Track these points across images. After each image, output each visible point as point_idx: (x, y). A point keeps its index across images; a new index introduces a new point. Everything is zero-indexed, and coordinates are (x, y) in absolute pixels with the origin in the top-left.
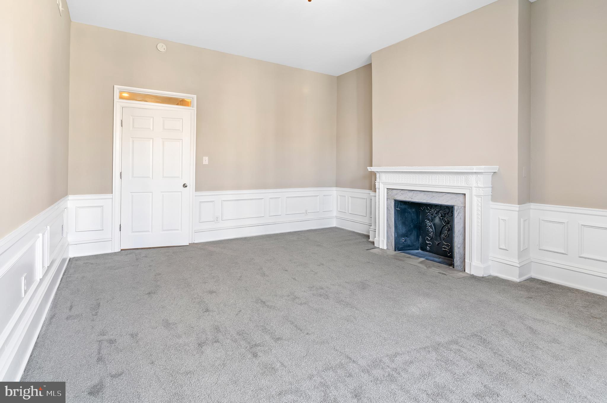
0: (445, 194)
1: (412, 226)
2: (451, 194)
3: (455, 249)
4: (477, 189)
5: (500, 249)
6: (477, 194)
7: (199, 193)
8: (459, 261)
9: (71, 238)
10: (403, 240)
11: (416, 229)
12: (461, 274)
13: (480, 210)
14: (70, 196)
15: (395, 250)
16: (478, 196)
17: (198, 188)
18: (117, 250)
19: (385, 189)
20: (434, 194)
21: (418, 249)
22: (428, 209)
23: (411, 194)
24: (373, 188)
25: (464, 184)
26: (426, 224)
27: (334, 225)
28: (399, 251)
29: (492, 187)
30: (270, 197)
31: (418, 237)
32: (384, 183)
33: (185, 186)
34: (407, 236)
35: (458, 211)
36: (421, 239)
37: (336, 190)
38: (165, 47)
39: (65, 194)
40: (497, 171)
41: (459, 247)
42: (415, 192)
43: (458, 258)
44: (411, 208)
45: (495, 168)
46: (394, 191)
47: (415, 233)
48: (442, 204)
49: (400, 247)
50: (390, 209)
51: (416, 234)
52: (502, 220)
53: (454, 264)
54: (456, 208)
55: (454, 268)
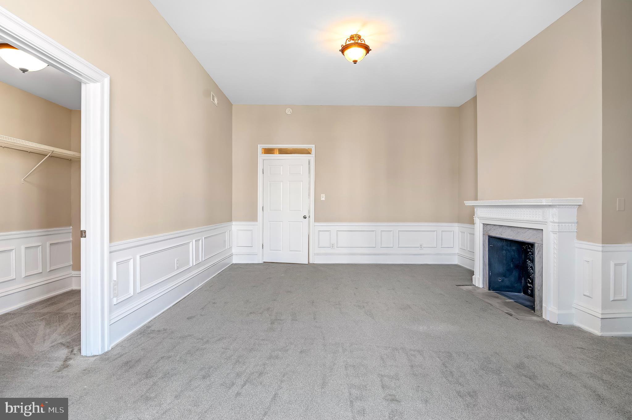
0: (527, 229)
1: (512, 266)
2: (533, 230)
3: (536, 291)
4: (553, 224)
5: (584, 295)
6: (553, 231)
7: (317, 224)
8: (538, 306)
9: (234, 251)
10: (500, 280)
11: (518, 269)
12: (538, 319)
13: (556, 248)
14: (233, 222)
15: (489, 290)
16: (554, 232)
17: (316, 220)
18: (261, 262)
19: (481, 224)
20: (519, 230)
21: (519, 292)
22: (529, 248)
23: (500, 230)
24: (472, 222)
25: (540, 219)
26: (528, 265)
27: (456, 262)
28: (494, 290)
29: (577, 223)
30: (382, 230)
31: (520, 279)
32: (481, 218)
33: (305, 217)
34: (504, 276)
35: (538, 249)
36: (523, 281)
37: (458, 226)
38: (291, 111)
39: (231, 220)
40: (581, 204)
41: (539, 289)
42: (504, 228)
43: (538, 302)
44: (510, 246)
45: (580, 201)
46: (488, 226)
47: (515, 273)
48: (525, 240)
49: (496, 287)
50: (485, 245)
51: (517, 274)
52: (586, 261)
53: (535, 308)
54: (536, 245)
55: (534, 312)
